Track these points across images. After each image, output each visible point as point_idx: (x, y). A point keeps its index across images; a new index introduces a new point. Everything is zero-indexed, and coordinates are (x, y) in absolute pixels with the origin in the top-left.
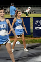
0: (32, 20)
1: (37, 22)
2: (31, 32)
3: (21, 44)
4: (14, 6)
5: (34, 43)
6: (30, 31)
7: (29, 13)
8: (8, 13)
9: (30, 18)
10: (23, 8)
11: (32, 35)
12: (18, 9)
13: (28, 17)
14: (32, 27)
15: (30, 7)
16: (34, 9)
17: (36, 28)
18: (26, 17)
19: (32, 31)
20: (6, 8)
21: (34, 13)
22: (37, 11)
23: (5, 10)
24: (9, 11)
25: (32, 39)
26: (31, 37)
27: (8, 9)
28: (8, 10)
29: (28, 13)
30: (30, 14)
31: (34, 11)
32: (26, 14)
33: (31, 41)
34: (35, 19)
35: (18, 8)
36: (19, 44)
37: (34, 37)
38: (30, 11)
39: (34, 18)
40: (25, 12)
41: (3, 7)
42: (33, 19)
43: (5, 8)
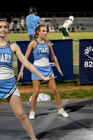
0: (76, 47)
1: (87, 51)
2: (74, 73)
3: (52, 99)
4: (37, 15)
5: (82, 97)
6: (72, 70)
7: (71, 30)
8: (23, 30)
9: (72, 40)
10: (56, 18)
11: (78, 80)
12: (46, 21)
13: (67, 38)
14: (76, 63)
15: (72, 17)
16: (81, 20)
17: (86, 64)
18: (64, 38)
19: (76, 71)
20: (17, 19)
21: (82, 29)
22: (89, 25)
23: (16, 22)
24: (25, 25)
25: (77, 88)
26: (75, 83)
27: (23, 21)
28: (22, 23)
29: (68, 29)
30: (73, 32)
31: (81, 24)
32: (64, 31)
33: (75, 94)
34: (84, 43)
35: (45, 19)
36: (46, 99)
37: (82, 85)
38: (72, 25)
39: (82, 41)
40: (60, 27)
41: (10, 17)
42: (78, 43)
43: (15, 19)
